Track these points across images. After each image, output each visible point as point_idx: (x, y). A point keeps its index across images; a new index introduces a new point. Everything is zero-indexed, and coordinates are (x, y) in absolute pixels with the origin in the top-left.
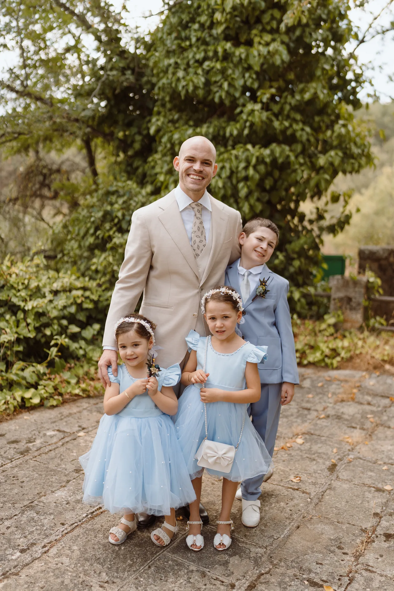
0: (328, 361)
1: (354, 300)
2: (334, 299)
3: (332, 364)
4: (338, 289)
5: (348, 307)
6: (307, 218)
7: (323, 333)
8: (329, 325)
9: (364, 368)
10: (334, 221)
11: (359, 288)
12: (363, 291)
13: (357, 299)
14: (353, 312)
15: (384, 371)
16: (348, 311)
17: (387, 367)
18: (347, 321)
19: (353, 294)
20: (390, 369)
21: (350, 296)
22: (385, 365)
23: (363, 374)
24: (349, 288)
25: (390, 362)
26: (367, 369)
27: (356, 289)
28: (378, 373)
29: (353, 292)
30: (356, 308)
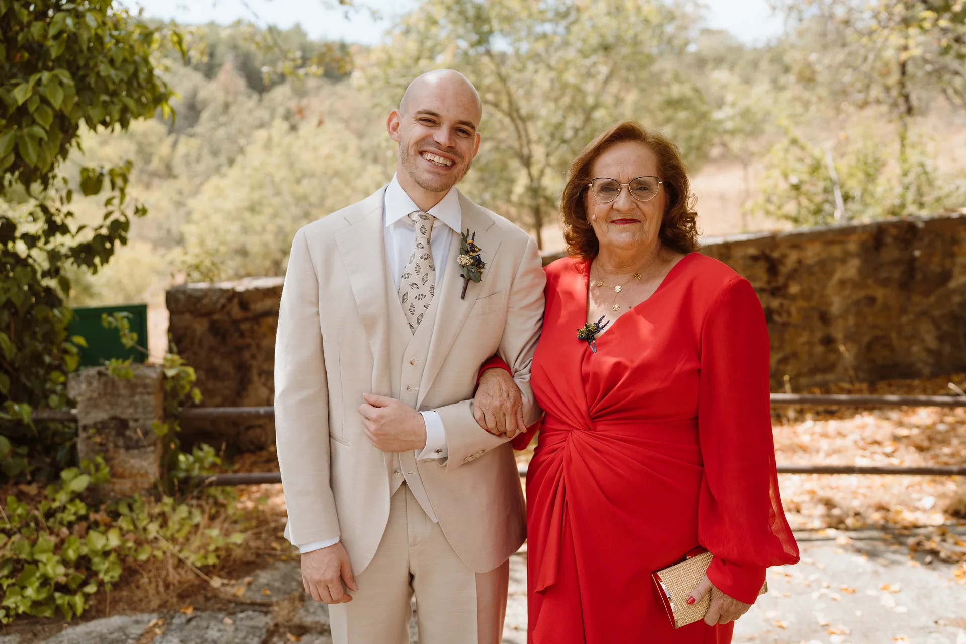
0: (61, 599)
1: (132, 424)
2: (85, 428)
3: (72, 606)
4: (93, 404)
5: (121, 442)
6: (18, 234)
7: (59, 516)
8: (76, 496)
9: (155, 603)
10: (87, 236)
11: (142, 394)
12: (153, 401)
13: (141, 421)
14: (136, 452)
15: (207, 599)
16: (122, 451)
17: (216, 582)
18: (122, 477)
19: (131, 410)
20: (223, 589)
21: (124, 416)
22: (211, 578)
23: (151, 624)
24: (119, 396)
25: (223, 568)
26: (164, 605)
27: (137, 398)
28: (190, 612)
29: (129, 406)
30: (140, 444)
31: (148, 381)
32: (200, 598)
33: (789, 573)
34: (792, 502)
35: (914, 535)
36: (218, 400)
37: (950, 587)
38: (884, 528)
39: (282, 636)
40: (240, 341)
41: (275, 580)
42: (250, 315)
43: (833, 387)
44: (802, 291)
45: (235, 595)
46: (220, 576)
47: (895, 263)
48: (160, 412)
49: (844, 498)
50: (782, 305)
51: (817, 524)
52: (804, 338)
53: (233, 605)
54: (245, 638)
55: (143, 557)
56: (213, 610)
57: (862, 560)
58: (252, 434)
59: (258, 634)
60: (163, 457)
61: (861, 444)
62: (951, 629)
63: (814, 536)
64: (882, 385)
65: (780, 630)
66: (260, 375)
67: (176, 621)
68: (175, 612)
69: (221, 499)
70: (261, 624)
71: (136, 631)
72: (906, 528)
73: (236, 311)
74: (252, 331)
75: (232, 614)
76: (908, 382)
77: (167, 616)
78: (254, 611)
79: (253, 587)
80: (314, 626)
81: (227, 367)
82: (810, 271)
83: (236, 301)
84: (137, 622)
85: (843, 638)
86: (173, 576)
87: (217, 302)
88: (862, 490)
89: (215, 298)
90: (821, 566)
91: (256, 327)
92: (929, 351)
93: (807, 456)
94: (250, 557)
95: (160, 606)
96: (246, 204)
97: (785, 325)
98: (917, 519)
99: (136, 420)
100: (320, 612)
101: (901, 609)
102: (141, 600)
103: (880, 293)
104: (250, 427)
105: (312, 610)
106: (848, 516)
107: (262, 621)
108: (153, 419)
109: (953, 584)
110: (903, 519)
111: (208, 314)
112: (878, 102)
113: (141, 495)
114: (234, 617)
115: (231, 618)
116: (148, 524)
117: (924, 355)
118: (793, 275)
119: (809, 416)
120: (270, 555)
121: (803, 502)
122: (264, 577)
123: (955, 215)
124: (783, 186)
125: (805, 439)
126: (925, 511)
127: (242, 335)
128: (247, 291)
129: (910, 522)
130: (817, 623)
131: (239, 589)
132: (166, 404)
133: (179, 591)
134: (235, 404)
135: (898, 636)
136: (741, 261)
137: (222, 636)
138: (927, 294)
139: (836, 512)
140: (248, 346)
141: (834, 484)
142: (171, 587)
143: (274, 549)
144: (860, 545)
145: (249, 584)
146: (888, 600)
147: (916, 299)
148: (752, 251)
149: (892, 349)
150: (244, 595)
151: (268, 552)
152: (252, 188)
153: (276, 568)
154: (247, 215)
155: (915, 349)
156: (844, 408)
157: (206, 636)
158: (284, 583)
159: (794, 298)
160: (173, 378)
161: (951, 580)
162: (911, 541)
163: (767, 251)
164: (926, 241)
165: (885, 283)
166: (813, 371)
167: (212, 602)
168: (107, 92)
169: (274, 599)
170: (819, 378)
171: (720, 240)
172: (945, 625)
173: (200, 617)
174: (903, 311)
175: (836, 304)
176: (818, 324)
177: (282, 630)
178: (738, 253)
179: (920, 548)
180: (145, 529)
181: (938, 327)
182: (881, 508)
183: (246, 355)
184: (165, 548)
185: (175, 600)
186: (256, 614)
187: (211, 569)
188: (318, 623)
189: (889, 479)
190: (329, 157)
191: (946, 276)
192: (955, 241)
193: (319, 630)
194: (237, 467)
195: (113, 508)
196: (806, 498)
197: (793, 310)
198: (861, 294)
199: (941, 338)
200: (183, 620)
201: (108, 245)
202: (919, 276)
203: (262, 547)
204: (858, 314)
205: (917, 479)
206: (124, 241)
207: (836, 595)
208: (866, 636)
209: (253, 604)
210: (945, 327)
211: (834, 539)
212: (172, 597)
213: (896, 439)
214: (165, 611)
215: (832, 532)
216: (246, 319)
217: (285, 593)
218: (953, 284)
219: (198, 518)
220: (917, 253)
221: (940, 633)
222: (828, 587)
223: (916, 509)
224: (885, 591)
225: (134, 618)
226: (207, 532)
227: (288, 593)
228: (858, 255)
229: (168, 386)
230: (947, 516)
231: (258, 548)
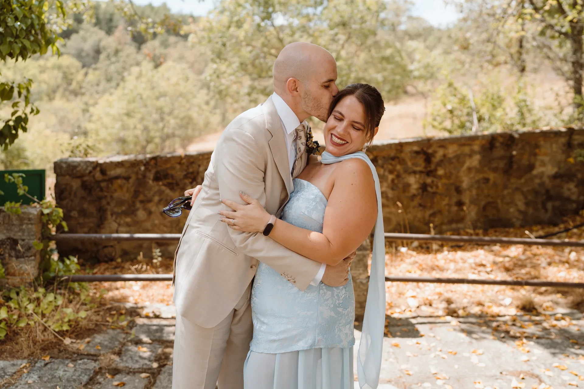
1: (20, 242)
9: (26, 353)
11: (27, 224)
12: (35, 228)
13: (26, 241)
14: (22, 260)
15: (60, 351)
16: (14, 259)
17: (67, 341)
18: (14, 275)
19: (20, 234)
20: (71, 345)
21: (15, 238)
22: (64, 339)
23: (22, 366)
24: (13, 225)
25: (73, 332)
26: (32, 354)
27: (24, 227)
28: (47, 359)
29: (19, 231)
30: (25, 255)
31: (31, 216)
32: (56, 351)
33: (419, 342)
34: (427, 299)
35: (497, 321)
36: (86, 230)
37: (513, 352)
38: (480, 316)
39: (103, 375)
40: (100, 194)
41: (105, 341)
42: (106, 178)
43: (462, 232)
44: (445, 173)
45: (78, 349)
46: (70, 337)
47: (502, 158)
48: (39, 236)
49: (458, 298)
50: (433, 182)
51: (441, 313)
52: (446, 202)
53: (76, 355)
54: (79, 376)
55: (22, 325)
56: (63, 359)
57: (463, 336)
58: (106, 251)
59: (88, 373)
60: (40, 264)
61: (474, 265)
62: (509, 377)
63: (438, 320)
64: (491, 231)
65: (407, 376)
66: (112, 215)
67: (38, 365)
68: (38, 359)
69: (77, 290)
70: (91, 367)
71: (11, 370)
72: (493, 316)
73: (98, 175)
74: (108, 187)
75: (74, 361)
76: (507, 229)
77: (33, 362)
78: (88, 359)
79: (90, 344)
80: (124, 369)
81: (92, 209)
82: (450, 161)
83: (98, 169)
84: (14, 365)
85: (444, 381)
86: (40, 337)
87: (86, 169)
88: (470, 293)
89: (85, 167)
90: (439, 338)
91: (110, 185)
92: (520, 211)
93: (441, 272)
94: (91, 326)
95: (29, 355)
96: (125, 111)
97: (434, 193)
98: (500, 311)
99: (23, 240)
100: (130, 361)
101: (482, 365)
102: (18, 351)
103: (492, 176)
104: (105, 247)
105: (125, 359)
106: (459, 309)
107: (92, 365)
108: (34, 240)
109: (515, 350)
110: (492, 311)
111: (81, 176)
112: (506, 63)
113: (25, 287)
114: (75, 363)
115: (73, 364)
116: (27, 305)
117: (517, 214)
118: (440, 163)
119: (445, 248)
120: (104, 325)
121: (434, 299)
122: (98, 338)
123: (538, 131)
124: (444, 111)
125: (441, 263)
126: (505, 306)
127: (102, 190)
128: (105, 163)
129: (496, 313)
130: (430, 372)
131: (81, 346)
132: (43, 230)
133: (42, 346)
134: (96, 232)
135: (477, 381)
136: (409, 154)
137: (65, 374)
138: (520, 178)
139: (453, 306)
140: (106, 197)
141: (453, 290)
142: (38, 344)
143: (108, 321)
144: (464, 326)
145: (88, 342)
146: (475, 359)
147: (513, 180)
148: (416, 148)
149: (498, 210)
150: (83, 350)
151: (103, 323)
152: (129, 102)
153: (108, 333)
154: (125, 118)
155: (512, 210)
156: (467, 244)
157: (55, 374)
158: (110, 343)
159: (440, 177)
160: (48, 214)
161: (514, 348)
162: (494, 324)
163: (425, 149)
164: (520, 146)
165: (495, 170)
166: (451, 222)
167: (63, 353)
168: (12, 35)
169: (102, 352)
170: (454, 226)
171: (397, 141)
172: (506, 375)
173: (54, 362)
174: (505, 187)
175: (466, 182)
176: (455, 194)
177: (103, 371)
178: (407, 149)
179: (499, 328)
180: (26, 308)
181: (526, 197)
182: (480, 304)
183: (104, 202)
184: (36, 320)
185: (39, 351)
186: (89, 361)
187: (65, 332)
188: (127, 367)
189: (486, 287)
190: (177, 84)
191: (531, 167)
192: (537, 146)
193: (127, 371)
194: (95, 271)
195: (6, 294)
196: (436, 297)
197: (440, 185)
198: (481, 176)
199: (527, 204)
200: (43, 364)
201: (14, 132)
202: (515, 167)
203: (100, 320)
204: (478, 188)
205: (503, 287)
206: (25, 130)
207: (445, 356)
208: (458, 380)
209: (88, 355)
210: (530, 197)
211: (449, 323)
212: (37, 350)
213: (495, 263)
214: (32, 358)
215: (449, 318)
216: (104, 181)
217: (110, 348)
218: (535, 172)
219: (60, 301)
220: (514, 153)
221: (502, 379)
222: (441, 351)
223: (501, 305)
224: (474, 354)
225: (12, 362)
226: (65, 310)
227: (112, 349)
228: (480, 153)
229: (45, 219)
230: (518, 309)
231: (97, 321)
